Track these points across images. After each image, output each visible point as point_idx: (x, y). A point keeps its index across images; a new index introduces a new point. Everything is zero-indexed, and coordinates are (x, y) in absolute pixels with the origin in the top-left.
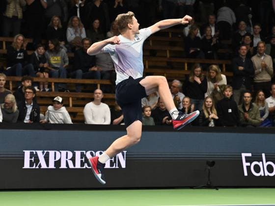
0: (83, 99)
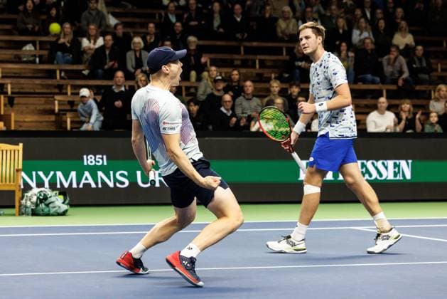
0: (366, 106)
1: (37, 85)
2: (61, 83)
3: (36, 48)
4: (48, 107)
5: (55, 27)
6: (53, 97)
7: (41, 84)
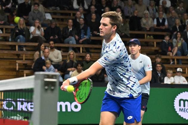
1: (5, 54)
2: (19, 53)
3: (3, 32)
4: (12, 67)
5: (17, 19)
6: (16, 61)
7: (7, 54)
